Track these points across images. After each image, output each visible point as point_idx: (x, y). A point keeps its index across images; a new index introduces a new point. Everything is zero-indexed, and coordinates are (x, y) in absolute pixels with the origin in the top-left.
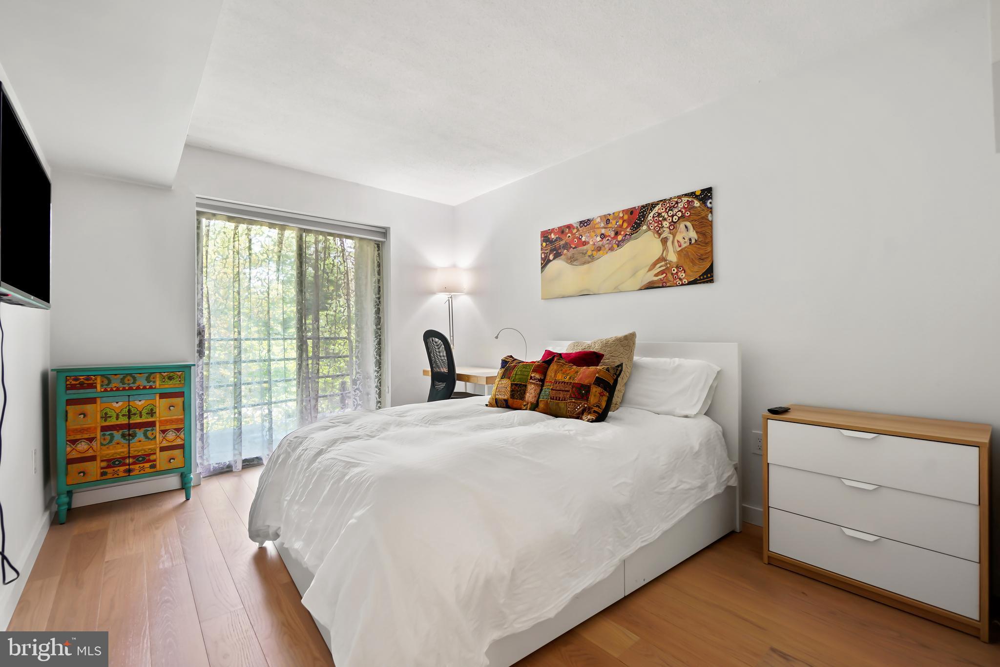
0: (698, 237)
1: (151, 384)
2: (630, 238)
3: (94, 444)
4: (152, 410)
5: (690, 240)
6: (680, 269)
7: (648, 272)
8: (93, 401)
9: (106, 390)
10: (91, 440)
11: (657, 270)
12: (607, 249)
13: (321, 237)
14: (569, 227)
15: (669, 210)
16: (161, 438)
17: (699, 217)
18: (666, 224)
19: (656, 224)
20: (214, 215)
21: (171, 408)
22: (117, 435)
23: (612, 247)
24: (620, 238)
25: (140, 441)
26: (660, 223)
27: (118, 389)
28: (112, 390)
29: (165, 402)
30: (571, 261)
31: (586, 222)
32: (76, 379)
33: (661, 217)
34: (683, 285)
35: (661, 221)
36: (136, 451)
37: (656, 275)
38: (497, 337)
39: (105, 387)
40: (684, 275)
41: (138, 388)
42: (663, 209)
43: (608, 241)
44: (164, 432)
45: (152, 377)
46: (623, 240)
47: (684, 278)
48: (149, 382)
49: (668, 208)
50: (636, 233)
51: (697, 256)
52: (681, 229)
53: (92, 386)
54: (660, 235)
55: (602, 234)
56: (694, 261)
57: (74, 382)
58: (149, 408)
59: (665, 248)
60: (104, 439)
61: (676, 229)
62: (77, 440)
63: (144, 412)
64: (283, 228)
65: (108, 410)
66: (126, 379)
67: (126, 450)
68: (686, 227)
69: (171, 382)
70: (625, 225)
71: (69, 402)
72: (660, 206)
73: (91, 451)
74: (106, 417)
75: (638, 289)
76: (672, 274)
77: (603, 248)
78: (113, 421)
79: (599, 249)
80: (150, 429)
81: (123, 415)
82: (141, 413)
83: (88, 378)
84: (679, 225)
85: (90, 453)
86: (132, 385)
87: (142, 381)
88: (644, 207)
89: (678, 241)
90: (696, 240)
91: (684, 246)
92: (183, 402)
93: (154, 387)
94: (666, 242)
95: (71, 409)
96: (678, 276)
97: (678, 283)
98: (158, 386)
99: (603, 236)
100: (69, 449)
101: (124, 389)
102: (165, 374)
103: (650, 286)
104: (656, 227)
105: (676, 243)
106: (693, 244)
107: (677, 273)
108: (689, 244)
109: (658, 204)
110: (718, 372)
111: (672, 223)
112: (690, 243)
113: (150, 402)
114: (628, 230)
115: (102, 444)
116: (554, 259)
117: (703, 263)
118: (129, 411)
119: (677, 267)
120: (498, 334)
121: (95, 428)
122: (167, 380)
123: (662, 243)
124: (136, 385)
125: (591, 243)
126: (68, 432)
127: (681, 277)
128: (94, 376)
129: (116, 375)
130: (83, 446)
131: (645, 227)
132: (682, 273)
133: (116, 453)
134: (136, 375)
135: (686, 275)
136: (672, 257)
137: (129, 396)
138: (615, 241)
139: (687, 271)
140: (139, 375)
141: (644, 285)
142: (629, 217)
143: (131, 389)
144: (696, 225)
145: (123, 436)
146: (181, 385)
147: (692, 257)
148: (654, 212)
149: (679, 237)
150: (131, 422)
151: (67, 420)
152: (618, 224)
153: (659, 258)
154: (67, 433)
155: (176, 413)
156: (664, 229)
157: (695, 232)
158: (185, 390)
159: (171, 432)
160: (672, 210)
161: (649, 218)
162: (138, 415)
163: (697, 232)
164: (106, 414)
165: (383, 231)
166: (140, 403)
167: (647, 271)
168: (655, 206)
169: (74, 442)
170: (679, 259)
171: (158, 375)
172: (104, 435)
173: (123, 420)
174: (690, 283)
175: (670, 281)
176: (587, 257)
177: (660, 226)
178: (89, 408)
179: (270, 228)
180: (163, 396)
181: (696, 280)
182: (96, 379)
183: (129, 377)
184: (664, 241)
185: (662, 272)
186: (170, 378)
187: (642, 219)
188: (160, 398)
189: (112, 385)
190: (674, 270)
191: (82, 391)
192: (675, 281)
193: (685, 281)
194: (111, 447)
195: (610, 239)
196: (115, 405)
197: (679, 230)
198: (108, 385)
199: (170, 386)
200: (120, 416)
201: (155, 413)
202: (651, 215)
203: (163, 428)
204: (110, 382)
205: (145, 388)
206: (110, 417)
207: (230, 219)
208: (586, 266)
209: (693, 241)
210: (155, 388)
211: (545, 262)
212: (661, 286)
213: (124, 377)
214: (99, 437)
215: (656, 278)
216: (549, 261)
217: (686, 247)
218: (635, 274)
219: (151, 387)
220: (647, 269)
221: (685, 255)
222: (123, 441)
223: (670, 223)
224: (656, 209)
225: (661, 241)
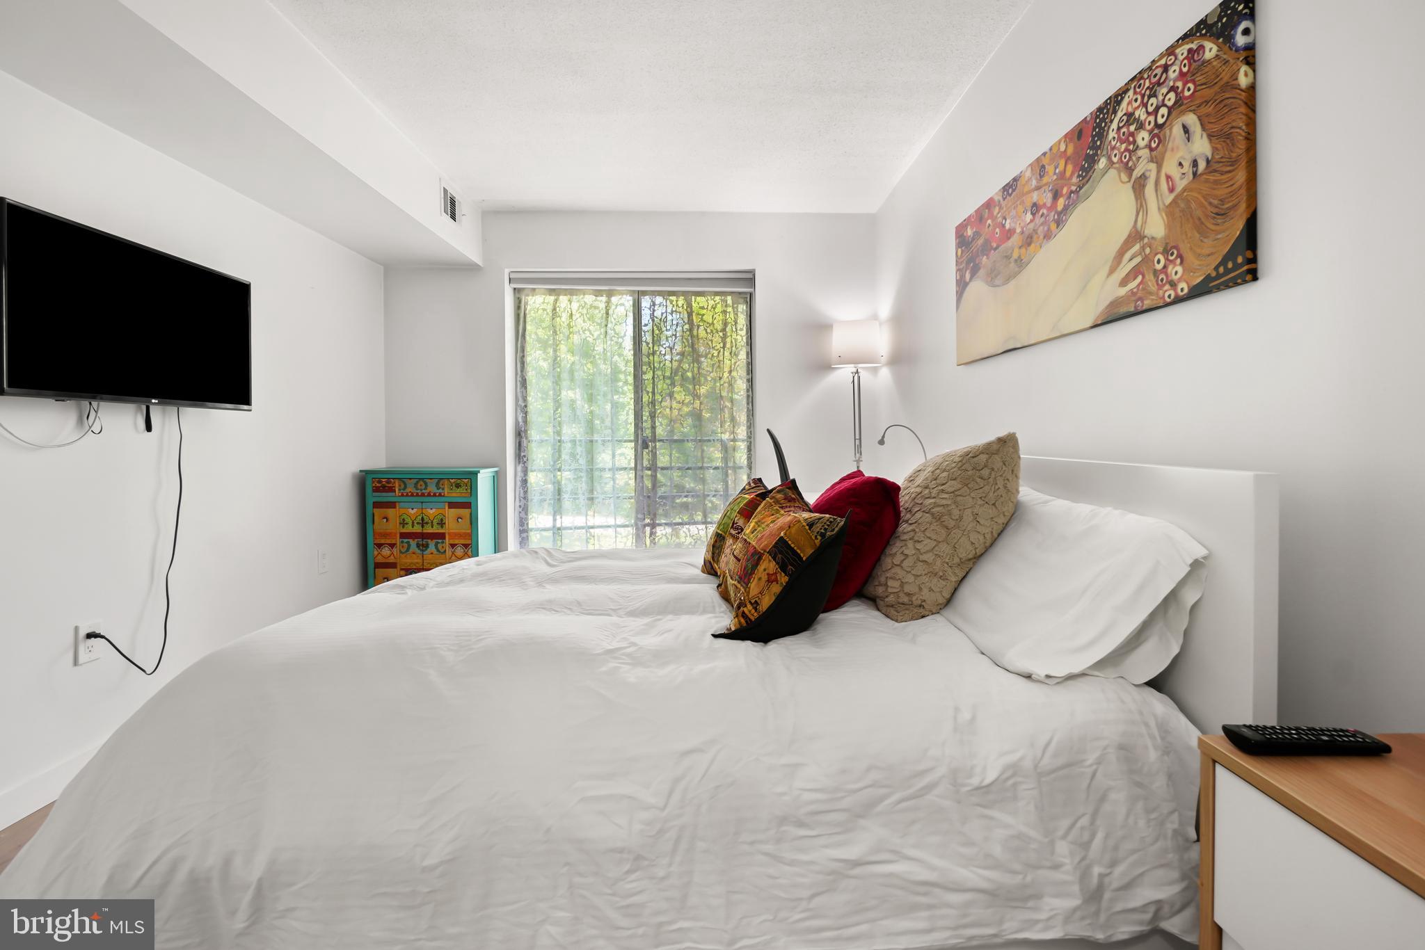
0: (1215, 149)
1: (440, 491)
2: (1078, 197)
3: (395, 550)
4: (442, 520)
5: (1195, 163)
6: (1172, 254)
7: (1108, 277)
8: (392, 505)
9: (402, 495)
10: (392, 546)
11: (1126, 267)
12: (1042, 237)
13: (659, 300)
14: (989, 204)
15: (1149, 97)
16: (451, 553)
17: (1216, 88)
18: (1143, 138)
19: (1124, 146)
20: (534, 290)
21: (460, 520)
22: (413, 543)
23: (1049, 229)
24: (1061, 203)
25: (432, 553)
26: (1131, 139)
27: (412, 495)
28: (407, 495)
29: (454, 512)
30: (992, 278)
31: (1011, 187)
32: (380, 482)
33: (1132, 124)
34: (1178, 300)
35: (1132, 134)
36: (429, 563)
37: (1124, 283)
38: (882, 442)
39: (402, 491)
40: (1179, 269)
41: (429, 495)
42: (1136, 100)
43: (1043, 219)
44: (453, 546)
45: (441, 482)
46: (1066, 208)
47: (1180, 280)
48: (438, 489)
49: (1148, 92)
50: (1087, 182)
51: (1209, 208)
52: (1174, 139)
53: (392, 490)
54: (1130, 170)
55: (1035, 205)
56: (1202, 223)
57: (378, 485)
58: (439, 517)
59: (1141, 205)
60: (403, 547)
61: (1164, 145)
62: (382, 545)
63: (435, 521)
64: (610, 294)
65: (405, 516)
66: (419, 484)
67: (420, 561)
68: (1186, 130)
69: (458, 490)
70: (1070, 168)
71: (377, 505)
72: (1131, 93)
73: (392, 557)
74: (403, 523)
75: (1089, 324)
76: (1156, 273)
77: (1035, 237)
78: (409, 529)
79: (1028, 241)
80: (440, 541)
81: (418, 523)
82: (432, 522)
83: (388, 481)
84: (1171, 129)
85: (392, 560)
86: (424, 491)
87: (432, 488)
88: (1100, 109)
89: (1168, 177)
90: (1208, 159)
91: (1181, 185)
92: (471, 514)
93: (443, 494)
94: (1144, 186)
95: (377, 511)
96: (1167, 276)
97: (1167, 294)
98: (446, 495)
99: (1035, 208)
100: (376, 553)
101: (417, 495)
102: (453, 481)
103: (1113, 316)
104: (1123, 153)
105: (1164, 185)
106: (1201, 174)
107: (1165, 267)
108: (1191, 176)
109: (1128, 90)
110: (1196, 565)
111: (1156, 131)
112: (1195, 174)
113: (440, 511)
114: (1075, 180)
115: (401, 552)
116: (971, 279)
117: (1227, 224)
118: (423, 519)
119: (1166, 252)
120: (883, 437)
121: (396, 534)
122: (454, 488)
123: (1135, 192)
124: (428, 491)
125: (1018, 230)
126: (374, 533)
127: (1175, 278)
128: (393, 479)
129: (410, 479)
130: (386, 551)
131: (1103, 162)
132: (1175, 265)
133: (412, 563)
134: (427, 481)
135: (1184, 271)
136: (1156, 227)
137: (422, 502)
138: (1053, 213)
139: (1189, 256)
140: (429, 480)
141: (1101, 313)
142: (1075, 148)
143: (423, 495)
144: (1208, 115)
145: (418, 546)
146: (466, 495)
147: (1199, 213)
148: (1120, 114)
149: (1170, 167)
150: (425, 531)
151: (373, 523)
152: (1057, 171)
153: (1129, 236)
154: (374, 535)
155: (463, 527)
156: (1140, 153)
157: (1205, 135)
158: (472, 500)
159: (459, 548)
160: (1155, 95)
161: (1112, 134)
162: (430, 525)
163: (1210, 136)
164: (404, 520)
165: (749, 276)
166: (431, 512)
167: (1106, 275)
168: (1122, 98)
169: (379, 546)
170: (1169, 227)
171: (446, 482)
172: (402, 542)
173: (418, 529)
174: (1198, 292)
175: (1151, 293)
176: (1012, 265)
177: (1131, 147)
178: (390, 512)
179: (596, 296)
180: (452, 505)
181: (1208, 279)
182: (395, 483)
183: (421, 483)
184: (1139, 187)
185: (1135, 272)
186: (458, 486)
187: (1098, 143)
188: (449, 508)
189: (408, 490)
190: (1159, 262)
191: (384, 494)
192: (1161, 292)
193: (1183, 288)
194: (408, 556)
195: (1045, 211)
196: (410, 510)
197: (1170, 145)
198: (404, 489)
199: (457, 495)
200: (415, 524)
201: (445, 523)
202: (1114, 126)
203: (452, 542)
204: (405, 488)
205: (435, 495)
206: (407, 524)
207: (551, 292)
208: (1013, 283)
209: (1202, 165)
210: (444, 496)
211: (962, 285)
212: (1132, 309)
213: (417, 482)
214: (398, 544)
215: (1123, 291)
216: (966, 284)
217: (1184, 190)
218: (1085, 286)
219: (440, 495)
220: (1106, 269)
221: (1182, 211)
222: (418, 551)
223: (1151, 132)
224: (1124, 107)
225: (1133, 187)
